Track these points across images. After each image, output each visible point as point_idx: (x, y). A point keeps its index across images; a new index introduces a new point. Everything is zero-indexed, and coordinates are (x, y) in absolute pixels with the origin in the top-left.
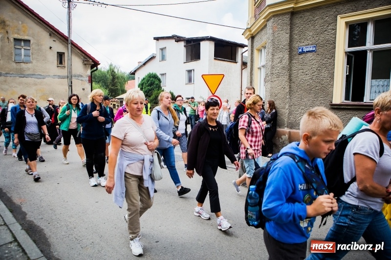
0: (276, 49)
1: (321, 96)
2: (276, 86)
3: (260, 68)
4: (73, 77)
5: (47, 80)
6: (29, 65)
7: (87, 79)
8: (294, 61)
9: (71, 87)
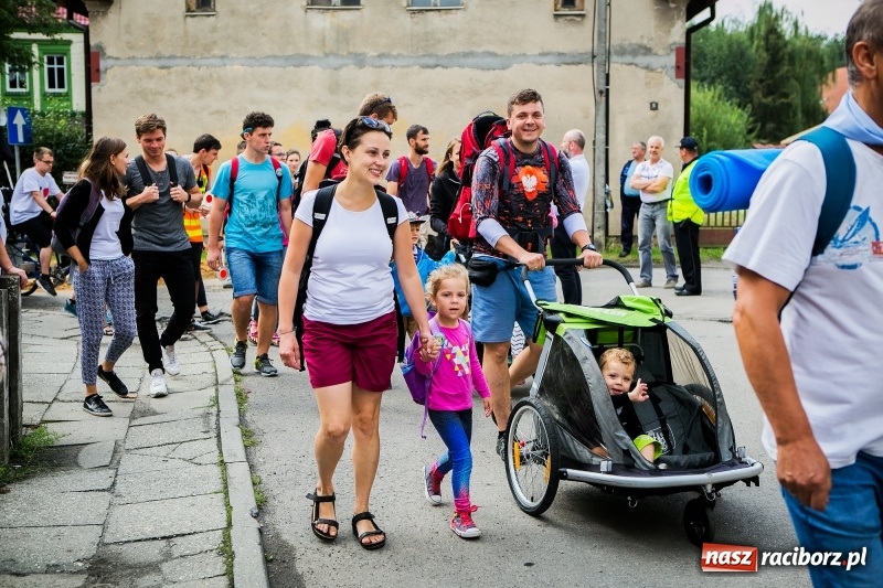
4: (614, 58)
5: (514, 72)
6: (456, 19)
9: (604, 98)
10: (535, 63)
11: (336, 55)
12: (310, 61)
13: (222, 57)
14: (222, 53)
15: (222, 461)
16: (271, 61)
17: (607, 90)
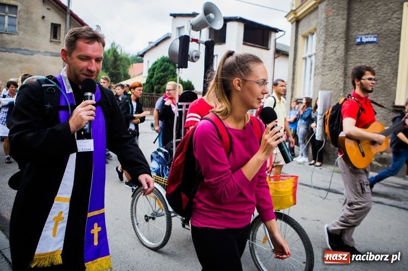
0: (329, 36)
1: (382, 96)
2: (328, 81)
3: (305, 59)
8: (351, 53)
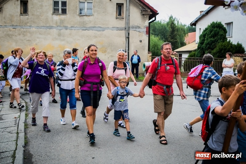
4: (131, 29)
5: (106, 32)
6: (91, 18)
7: (145, 30)
9: (128, 39)
10: (111, 30)
11: (60, 26)
12: (53, 28)
13: (30, 26)
14: (30, 25)
15: (18, 132)
16: (43, 28)
17: (129, 37)
